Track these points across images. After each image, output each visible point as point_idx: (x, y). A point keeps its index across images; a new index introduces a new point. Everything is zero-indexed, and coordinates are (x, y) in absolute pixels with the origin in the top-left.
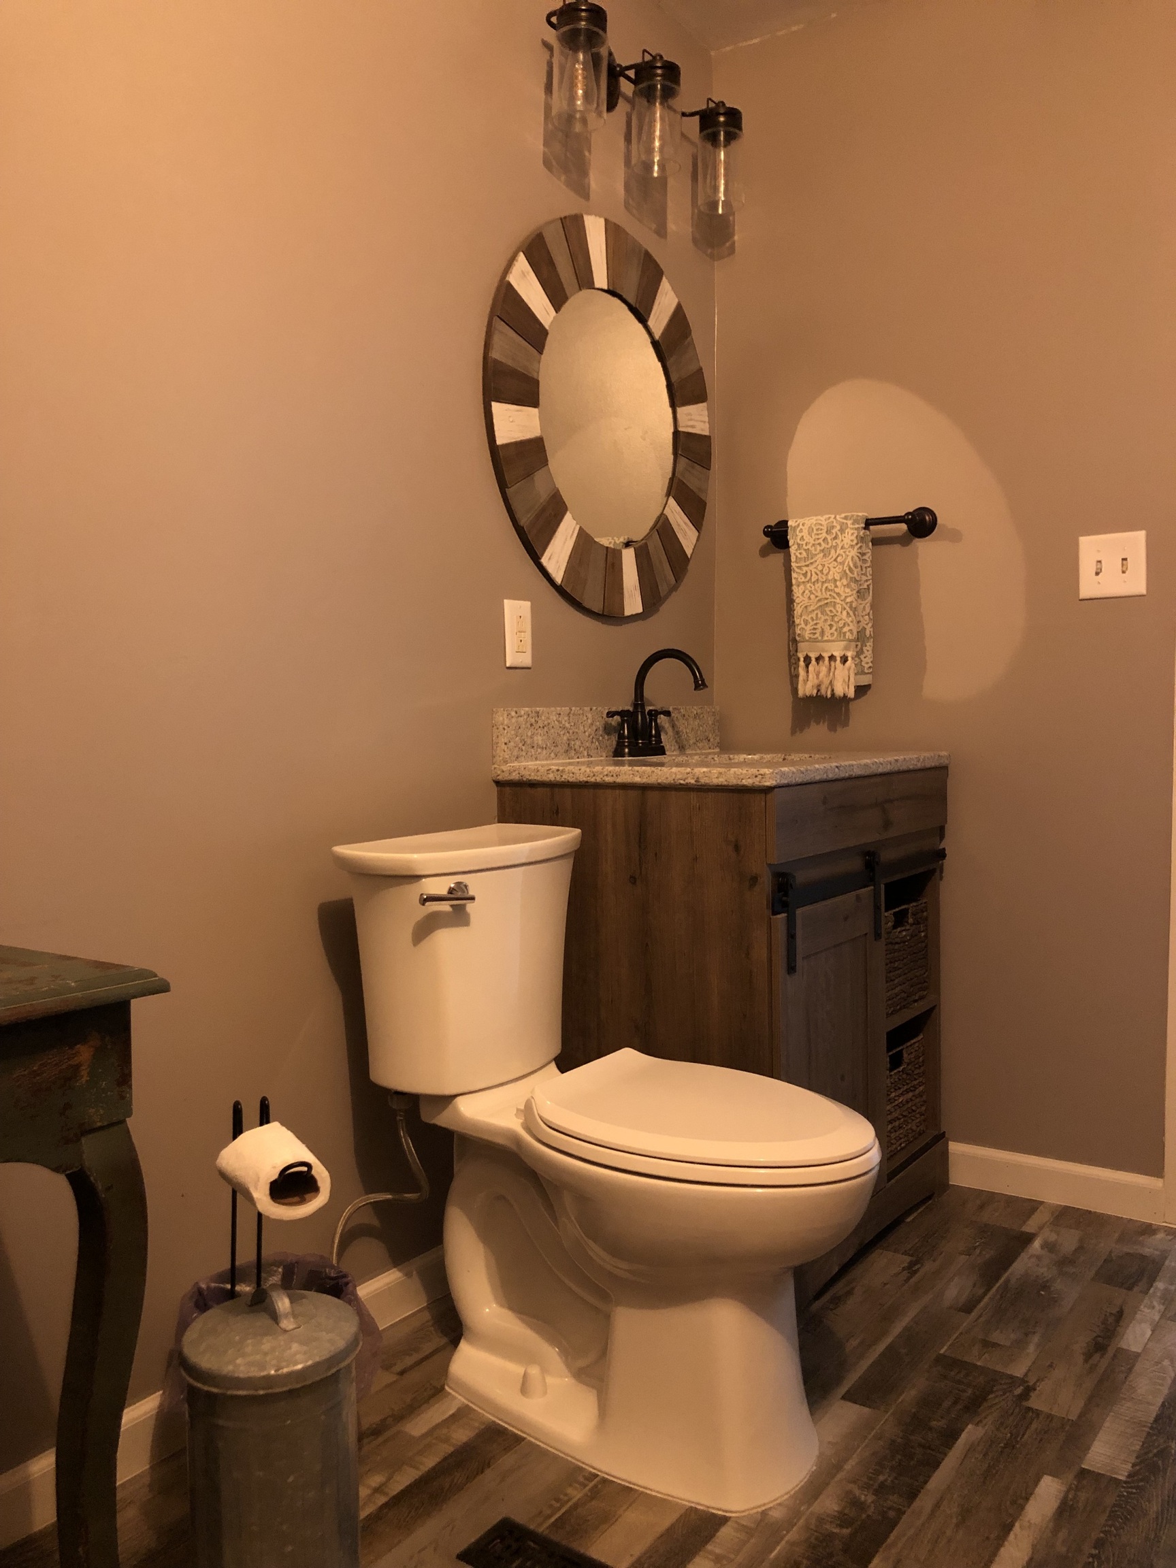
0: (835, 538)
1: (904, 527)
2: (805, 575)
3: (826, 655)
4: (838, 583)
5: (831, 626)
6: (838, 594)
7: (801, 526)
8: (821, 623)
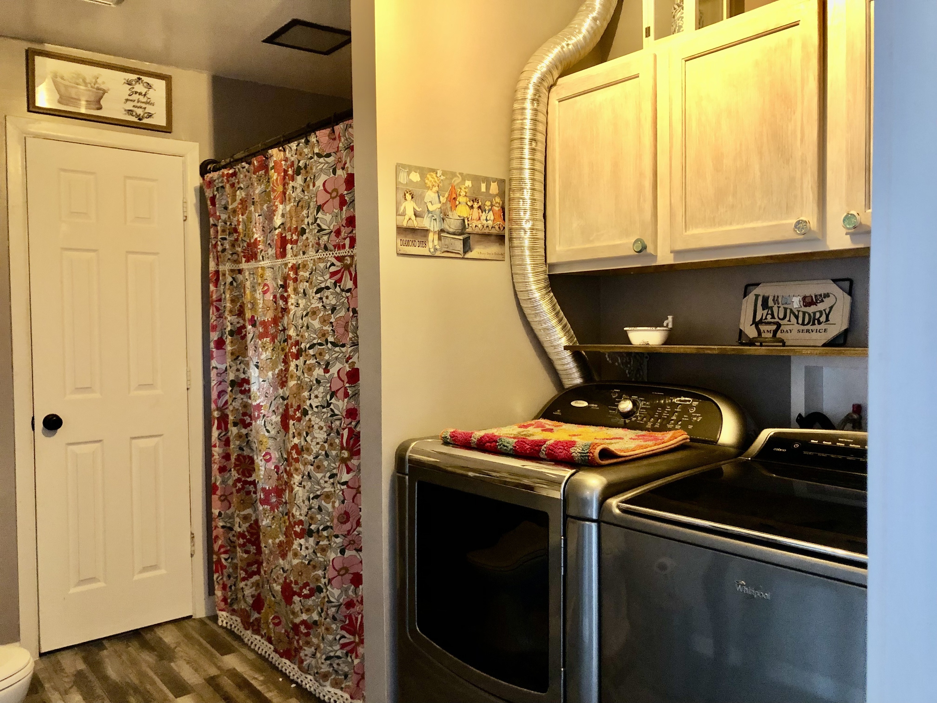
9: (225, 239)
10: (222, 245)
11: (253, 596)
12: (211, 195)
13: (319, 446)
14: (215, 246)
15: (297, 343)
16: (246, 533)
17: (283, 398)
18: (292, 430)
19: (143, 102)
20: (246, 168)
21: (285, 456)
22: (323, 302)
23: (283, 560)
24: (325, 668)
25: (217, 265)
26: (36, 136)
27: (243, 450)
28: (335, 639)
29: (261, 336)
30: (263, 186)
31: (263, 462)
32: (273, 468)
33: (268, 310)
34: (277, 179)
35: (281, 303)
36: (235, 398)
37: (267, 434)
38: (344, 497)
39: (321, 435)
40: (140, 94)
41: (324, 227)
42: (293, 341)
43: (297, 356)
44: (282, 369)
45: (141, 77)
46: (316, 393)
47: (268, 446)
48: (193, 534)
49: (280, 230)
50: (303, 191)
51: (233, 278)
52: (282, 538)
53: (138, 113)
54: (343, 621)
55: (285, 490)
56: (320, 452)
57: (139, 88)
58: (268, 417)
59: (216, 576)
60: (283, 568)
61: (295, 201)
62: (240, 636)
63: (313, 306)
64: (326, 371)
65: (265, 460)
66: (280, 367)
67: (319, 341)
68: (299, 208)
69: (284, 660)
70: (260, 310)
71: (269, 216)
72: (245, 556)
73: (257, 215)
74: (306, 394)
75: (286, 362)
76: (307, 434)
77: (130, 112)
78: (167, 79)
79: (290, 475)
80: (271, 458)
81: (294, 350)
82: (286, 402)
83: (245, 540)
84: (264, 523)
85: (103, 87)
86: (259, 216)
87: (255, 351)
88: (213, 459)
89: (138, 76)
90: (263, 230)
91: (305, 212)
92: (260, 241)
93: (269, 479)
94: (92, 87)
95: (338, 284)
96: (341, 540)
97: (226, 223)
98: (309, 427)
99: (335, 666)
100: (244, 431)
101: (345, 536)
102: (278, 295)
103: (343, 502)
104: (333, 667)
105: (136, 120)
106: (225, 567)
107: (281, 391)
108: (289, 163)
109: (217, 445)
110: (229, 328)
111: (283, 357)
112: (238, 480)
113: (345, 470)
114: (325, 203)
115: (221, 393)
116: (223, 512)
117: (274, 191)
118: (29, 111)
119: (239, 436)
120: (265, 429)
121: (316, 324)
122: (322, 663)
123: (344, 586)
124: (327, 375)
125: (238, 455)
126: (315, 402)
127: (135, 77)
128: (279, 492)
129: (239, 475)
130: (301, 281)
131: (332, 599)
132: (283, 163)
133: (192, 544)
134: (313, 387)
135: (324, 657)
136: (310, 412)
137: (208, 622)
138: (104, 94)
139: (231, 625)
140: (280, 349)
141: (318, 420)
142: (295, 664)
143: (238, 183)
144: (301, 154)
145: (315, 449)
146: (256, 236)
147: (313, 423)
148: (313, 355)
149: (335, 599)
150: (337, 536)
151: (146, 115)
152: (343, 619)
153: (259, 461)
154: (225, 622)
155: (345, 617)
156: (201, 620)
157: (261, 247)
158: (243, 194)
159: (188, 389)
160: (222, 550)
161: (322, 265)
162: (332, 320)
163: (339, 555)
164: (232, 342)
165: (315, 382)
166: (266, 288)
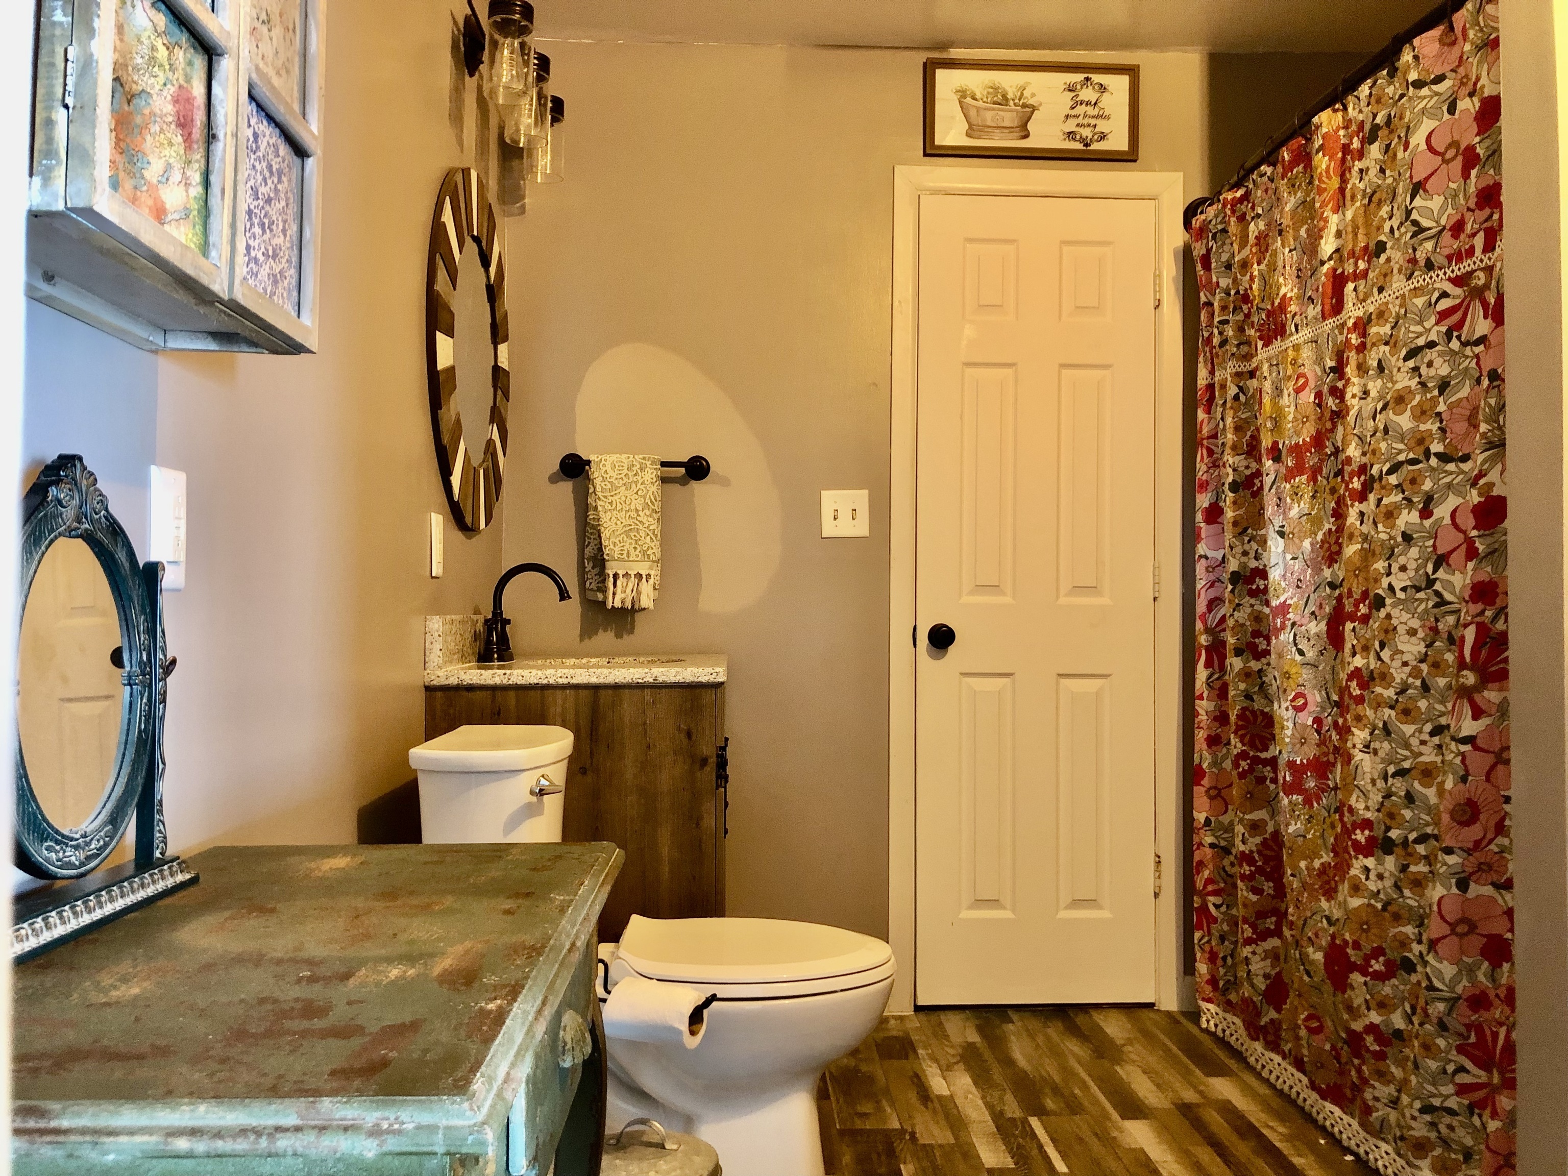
0: (635, 475)
2: (611, 503)
3: (632, 573)
5: (635, 548)
7: (603, 462)
8: (627, 546)
9: (1226, 322)
10: (1220, 333)
11: (1266, 976)
12: (1204, 251)
13: (1407, 669)
14: (1208, 341)
15: (1363, 469)
16: (1256, 856)
17: (1332, 586)
18: (1350, 640)
19: (1093, 117)
20: (1268, 174)
21: (1335, 698)
22: (1420, 376)
23: (1328, 900)
24: (1419, 1130)
25: (1212, 372)
26: (935, 192)
27: (1252, 700)
28: (1445, 1072)
29: (1290, 475)
30: (1299, 194)
31: (1291, 711)
32: (1310, 722)
33: (1304, 423)
34: (1328, 167)
35: (1331, 403)
36: (1239, 605)
37: (1298, 658)
38: (1467, 771)
39: (1412, 648)
40: (1088, 103)
41: (1425, 223)
42: (1355, 466)
43: (1362, 496)
44: (1330, 530)
45: (1090, 76)
46: (1402, 560)
47: (1301, 681)
48: (1159, 857)
49: (1332, 262)
50: (1382, 171)
51: (1241, 389)
52: (1326, 857)
53: (1084, 136)
54: (1460, 1035)
55: (1334, 765)
56: (1411, 680)
57: (1087, 94)
58: (1301, 626)
59: (1197, 935)
60: (1328, 918)
61: (1364, 197)
62: (1240, 1053)
63: (1399, 386)
64: (1426, 513)
65: (1294, 708)
66: (1327, 526)
67: (1411, 456)
68: (1372, 205)
69: (1329, 1106)
70: (1290, 425)
71: (1311, 248)
72: (1254, 898)
73: (1287, 250)
74: (1380, 565)
75: (1339, 514)
76: (1382, 645)
77: (1071, 135)
78: (1132, 71)
79: (1344, 731)
80: (1306, 704)
81: (1356, 484)
82: (1337, 592)
83: (1253, 869)
84: (1291, 829)
85: (1031, 101)
86: (1290, 251)
87: (1278, 506)
88: (1196, 720)
89: (1086, 75)
90: (1298, 277)
91: (1384, 211)
92: (1291, 298)
93: (1302, 744)
94: (1015, 104)
95: (1455, 334)
96: (1460, 861)
97: (1229, 294)
98: (1386, 631)
99: (1443, 1128)
100: (1254, 665)
101: (1469, 852)
102: (1325, 389)
103: (1464, 779)
104: (1439, 1132)
105: (1080, 146)
106: (1215, 920)
107: (1327, 573)
108: (1354, 127)
109: (1205, 695)
110: (1230, 479)
111: (1333, 504)
112: (1243, 755)
113: (1468, 711)
114: (1427, 179)
115: (1213, 604)
116: (1213, 819)
117: (1320, 191)
118: (925, 155)
119: (1246, 674)
120: (1294, 649)
121: (1405, 421)
122: (1414, 1118)
123: (1465, 959)
124: (1427, 523)
125: (1244, 709)
126: (1399, 581)
127: (1080, 77)
128: (1321, 767)
129: (1244, 745)
130: (1374, 344)
131: (1437, 983)
132: (1342, 132)
133: (1157, 874)
134: (1396, 550)
135: (1418, 1105)
136: (1388, 601)
137: (1183, 1020)
138: (1032, 113)
139: (1224, 1031)
140: (1327, 490)
141: (1405, 616)
142: (1352, 1116)
143: (1253, 208)
144: (1378, 101)
145: (1399, 675)
146: (1283, 290)
147: (1395, 622)
148: (1397, 486)
149: (1444, 983)
150: (1449, 851)
151: (1096, 137)
152: (1463, 1030)
153: (1283, 711)
154: (1212, 1023)
155: (1468, 1027)
156: (1169, 1014)
157: (1293, 308)
158: (1262, 225)
159: (1155, 599)
160: (1210, 888)
161: (1420, 302)
162: (1441, 408)
163: (1454, 890)
164: (1235, 503)
165: (1399, 539)
166: (1301, 381)
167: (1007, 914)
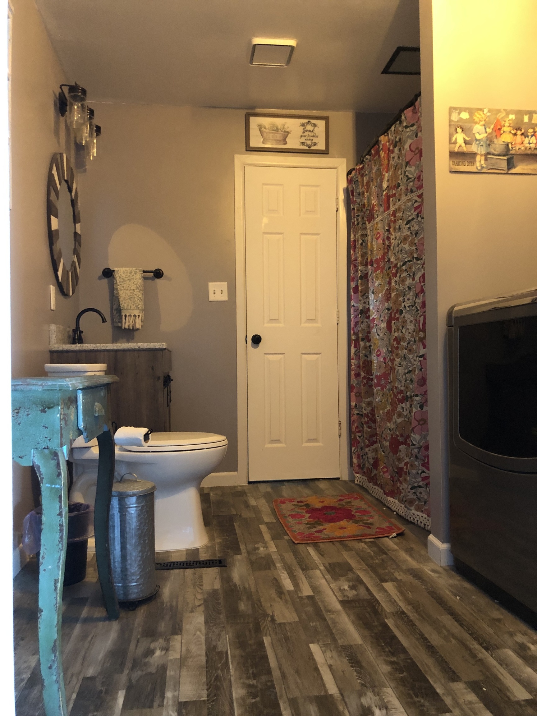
0: (133, 276)
1: (152, 274)
2: (123, 287)
3: (132, 315)
4: (135, 291)
5: (133, 305)
6: (135, 294)
7: (119, 271)
8: (130, 304)
9: (358, 216)
10: (357, 220)
11: (373, 458)
12: (352, 189)
13: (410, 335)
14: (354, 223)
15: (396, 265)
16: (369, 414)
17: (388, 309)
18: (394, 327)
19: (312, 136)
20: (369, 159)
21: (390, 349)
22: (411, 230)
23: (390, 423)
24: (411, 496)
25: (355, 236)
26: (251, 165)
27: (367, 357)
28: (418, 473)
29: (376, 269)
30: (377, 166)
31: (376, 357)
32: (382, 360)
33: (379, 251)
34: (384, 156)
35: (387, 242)
36: (363, 322)
37: (378, 337)
38: (421, 367)
39: (411, 327)
40: (310, 131)
41: (410, 176)
42: (393, 265)
43: (395, 275)
44: (387, 289)
45: (310, 120)
46: (408, 296)
47: (378, 345)
48: (340, 422)
49: (386, 191)
50: (399, 158)
51: (363, 240)
52: (389, 407)
53: (308, 143)
54: (422, 460)
55: (390, 374)
56: (411, 339)
57: (309, 127)
58: (379, 325)
59: (353, 449)
60: (390, 429)
61: (394, 167)
62: (366, 489)
63: (405, 234)
64: (414, 279)
65: (377, 355)
66: (386, 288)
67: (409, 259)
68: (397, 170)
69: (389, 498)
70: (375, 252)
71: (380, 186)
72: (369, 430)
73: (374, 187)
74: (401, 299)
75: (390, 283)
76: (403, 327)
77: (303, 143)
78: (326, 119)
79: (392, 361)
80: (380, 353)
81: (394, 271)
82: (390, 311)
83: (368, 419)
84: (377, 400)
85: (288, 130)
86: (375, 187)
87: (372, 282)
88: (351, 368)
89: (309, 120)
90: (377, 197)
91: (400, 171)
92: (375, 205)
93: (380, 368)
94: (281, 131)
95: (420, 215)
96: (420, 399)
97: (359, 205)
98: (404, 322)
99: (418, 494)
100: (368, 344)
101: (423, 395)
102: (385, 237)
103: (421, 370)
105: (306, 148)
106: (359, 442)
107: (386, 305)
108: (391, 142)
109: (354, 358)
110: (360, 275)
111: (388, 280)
112: (364, 378)
113: (422, 346)
114: (410, 160)
115: (356, 324)
116: (358, 404)
117: (383, 165)
118: (247, 150)
119: (365, 348)
120: (377, 334)
121: (407, 247)
122: (409, 492)
123: (423, 433)
124: (414, 282)
125: (365, 361)
126: (407, 304)
127: (306, 121)
128: (386, 376)
129: (364, 374)
130: (398, 220)
131: (415, 443)
132: (388, 144)
133: (340, 428)
134: (406, 293)
135: (410, 487)
136: (404, 311)
137: (350, 483)
138: (288, 134)
139: (362, 483)
140: (386, 275)
141: (409, 316)
142: (396, 499)
143: (365, 172)
144: (397, 132)
145: (408, 337)
146: (373, 202)
147: (406, 319)
148: (405, 270)
149: (417, 442)
150: (417, 396)
151: (313, 144)
152: (423, 458)
153: (374, 358)
154: (359, 481)
155: (425, 457)
156: (345, 481)
157: (376, 208)
158: (368, 177)
159: (338, 324)
160: (357, 430)
161: (409, 204)
162: (416, 241)
163: (419, 409)
164: (361, 284)
165: (407, 289)
166: (378, 235)
167: (283, 445)
